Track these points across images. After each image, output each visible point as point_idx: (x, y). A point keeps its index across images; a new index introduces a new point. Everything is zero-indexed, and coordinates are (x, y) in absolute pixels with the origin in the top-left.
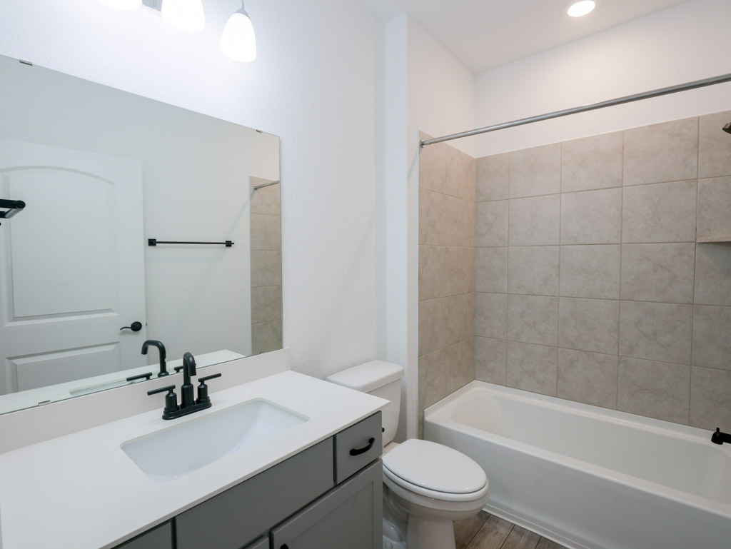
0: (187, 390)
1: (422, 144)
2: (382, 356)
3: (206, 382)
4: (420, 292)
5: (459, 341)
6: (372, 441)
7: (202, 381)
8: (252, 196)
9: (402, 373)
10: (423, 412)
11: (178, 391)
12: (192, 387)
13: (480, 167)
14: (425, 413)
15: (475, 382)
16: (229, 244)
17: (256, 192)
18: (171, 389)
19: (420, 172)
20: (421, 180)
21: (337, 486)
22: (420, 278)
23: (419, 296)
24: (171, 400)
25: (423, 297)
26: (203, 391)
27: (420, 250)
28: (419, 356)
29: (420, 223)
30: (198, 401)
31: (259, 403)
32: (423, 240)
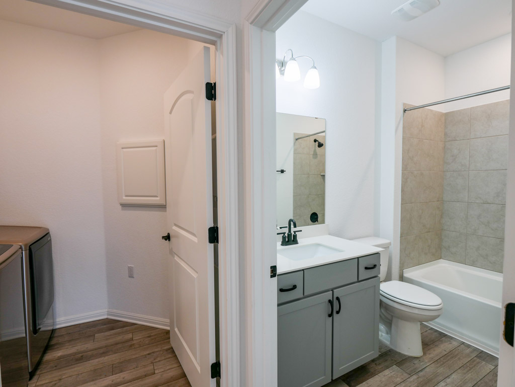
0: (289, 235)
1: (405, 111)
2: (376, 235)
3: (296, 233)
4: (402, 199)
5: (429, 232)
6: (375, 266)
7: (295, 232)
8: (294, 143)
9: (390, 244)
10: (403, 271)
11: (286, 235)
12: (291, 234)
13: (447, 118)
14: (404, 273)
15: (441, 260)
16: (282, 171)
17: (297, 141)
18: (284, 233)
19: (404, 128)
20: (404, 132)
21: (359, 281)
22: (403, 191)
23: (402, 201)
24: (284, 238)
25: (404, 202)
26: (295, 237)
27: (403, 174)
28: (401, 237)
29: (403, 157)
30: (293, 241)
31: (319, 245)
32: (405, 168)
